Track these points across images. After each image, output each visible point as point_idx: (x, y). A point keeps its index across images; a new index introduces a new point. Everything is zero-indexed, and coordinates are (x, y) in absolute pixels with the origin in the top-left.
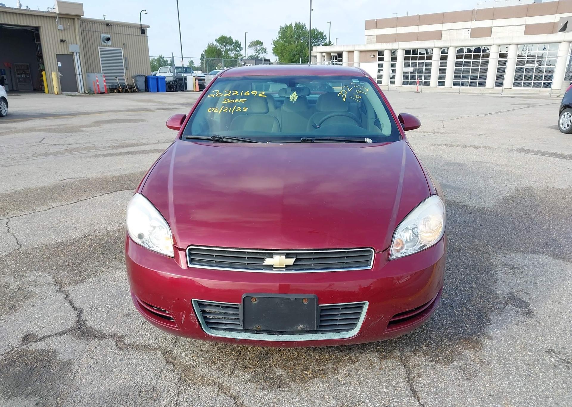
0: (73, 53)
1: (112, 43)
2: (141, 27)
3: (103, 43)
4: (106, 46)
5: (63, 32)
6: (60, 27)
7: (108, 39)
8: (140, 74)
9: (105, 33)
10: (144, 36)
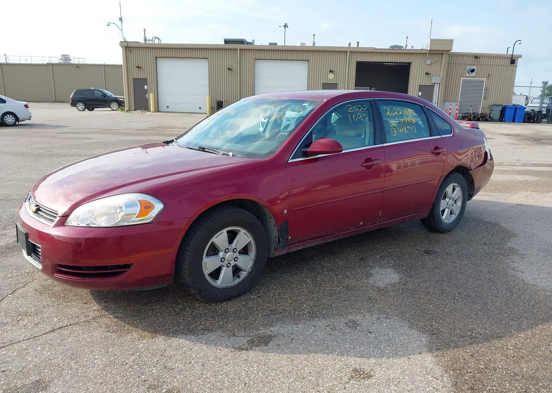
0: (435, 84)
1: (477, 74)
2: (512, 58)
3: (467, 75)
4: (470, 77)
5: (430, 65)
6: (429, 62)
7: (473, 71)
8: (497, 103)
9: (472, 65)
10: (513, 66)
